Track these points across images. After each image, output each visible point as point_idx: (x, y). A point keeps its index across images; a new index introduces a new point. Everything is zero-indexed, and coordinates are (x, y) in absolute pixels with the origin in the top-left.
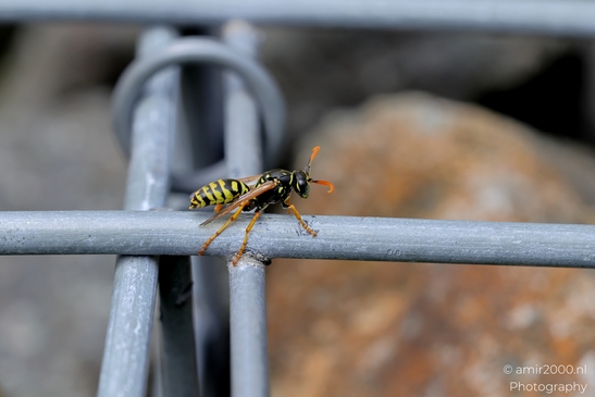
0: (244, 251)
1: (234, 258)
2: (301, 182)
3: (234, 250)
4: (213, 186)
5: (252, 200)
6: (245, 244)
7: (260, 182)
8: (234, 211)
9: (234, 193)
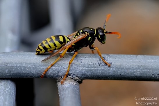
0: (67, 76)
1: (61, 80)
2: (101, 34)
3: (62, 75)
4: (48, 40)
5: (72, 46)
6: (68, 71)
7: (77, 35)
8: (61, 52)
9: (61, 43)
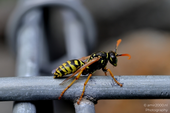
0: (83, 96)
1: (78, 101)
2: (112, 56)
3: (78, 96)
4: (65, 65)
6: (84, 92)
